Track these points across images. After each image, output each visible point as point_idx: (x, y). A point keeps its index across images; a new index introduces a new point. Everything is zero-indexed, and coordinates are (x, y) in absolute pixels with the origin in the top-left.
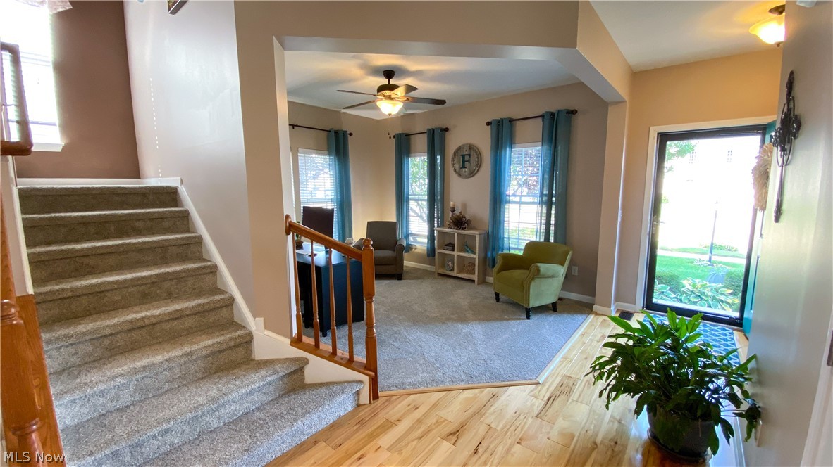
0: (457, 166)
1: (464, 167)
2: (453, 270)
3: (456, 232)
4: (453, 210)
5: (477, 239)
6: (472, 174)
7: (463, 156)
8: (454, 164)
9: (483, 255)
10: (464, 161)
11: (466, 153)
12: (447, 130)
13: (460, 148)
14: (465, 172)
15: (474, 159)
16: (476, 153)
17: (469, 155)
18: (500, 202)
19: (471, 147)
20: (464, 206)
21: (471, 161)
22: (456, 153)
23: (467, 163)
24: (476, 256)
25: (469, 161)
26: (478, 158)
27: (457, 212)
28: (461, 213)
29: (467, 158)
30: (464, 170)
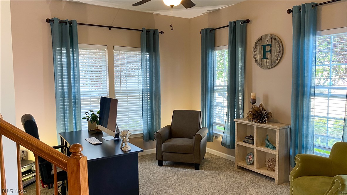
0: (258, 57)
1: (265, 57)
2: (252, 164)
3: (256, 125)
4: (254, 102)
5: (277, 134)
6: (274, 64)
7: (264, 47)
8: (255, 55)
9: (284, 152)
10: (265, 52)
11: (267, 43)
12: (248, 21)
13: (261, 39)
14: (266, 62)
15: (275, 49)
16: (278, 42)
17: (271, 45)
18: (303, 94)
19: (272, 37)
20: (266, 98)
21: (273, 51)
22: (257, 43)
23: (268, 54)
24: (276, 153)
25: (270, 51)
26: (279, 47)
27: (257, 105)
28: (261, 105)
29: (268, 48)
30: (265, 60)
